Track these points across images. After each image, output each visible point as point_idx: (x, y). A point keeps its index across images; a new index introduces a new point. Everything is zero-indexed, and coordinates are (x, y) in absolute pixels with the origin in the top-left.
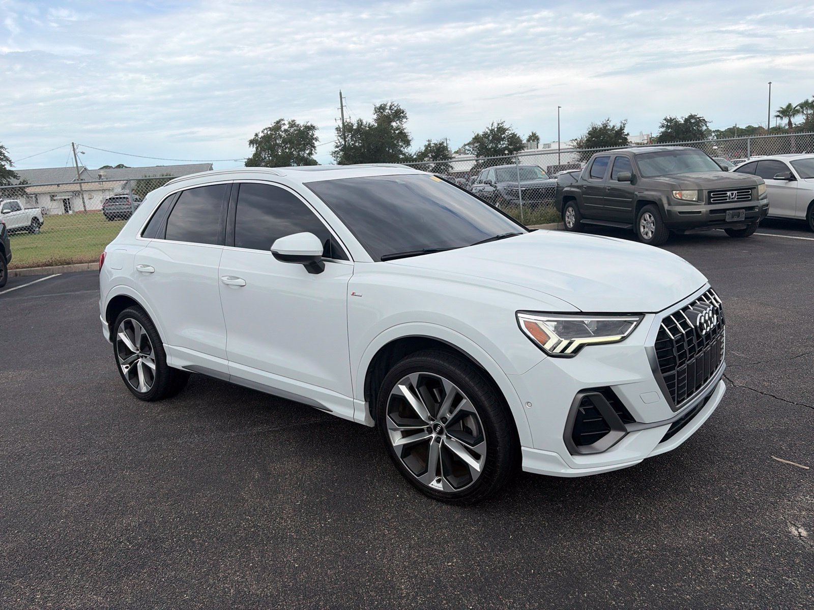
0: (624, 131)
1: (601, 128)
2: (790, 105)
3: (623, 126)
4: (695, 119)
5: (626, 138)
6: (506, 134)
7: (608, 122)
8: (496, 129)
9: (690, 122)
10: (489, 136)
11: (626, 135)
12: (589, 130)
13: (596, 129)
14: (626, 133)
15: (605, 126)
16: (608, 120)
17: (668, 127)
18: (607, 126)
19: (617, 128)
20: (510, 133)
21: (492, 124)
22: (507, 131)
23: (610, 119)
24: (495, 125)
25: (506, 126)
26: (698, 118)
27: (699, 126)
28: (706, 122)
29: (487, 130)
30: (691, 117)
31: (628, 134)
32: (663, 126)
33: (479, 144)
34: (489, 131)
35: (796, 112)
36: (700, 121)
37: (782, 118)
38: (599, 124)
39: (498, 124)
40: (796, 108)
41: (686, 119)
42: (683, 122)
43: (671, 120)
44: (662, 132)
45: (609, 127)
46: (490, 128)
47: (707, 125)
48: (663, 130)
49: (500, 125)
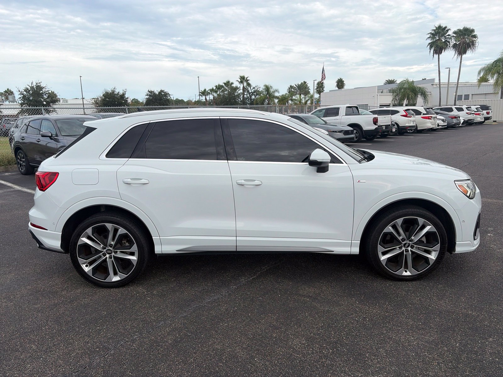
0: (125, 96)
1: (111, 93)
2: (205, 89)
3: (124, 93)
4: (164, 92)
5: (127, 100)
6: (44, 91)
7: (115, 89)
8: (35, 87)
9: (162, 94)
10: (29, 91)
11: (126, 98)
12: (103, 93)
13: (108, 93)
14: (127, 97)
15: (113, 92)
16: (115, 88)
17: (150, 95)
18: (114, 92)
19: (121, 93)
20: (46, 90)
21: (32, 83)
22: (44, 89)
23: (116, 88)
24: (34, 84)
25: (42, 85)
26: (165, 92)
27: (166, 97)
28: (170, 95)
29: (27, 87)
30: (162, 91)
31: (127, 98)
32: (147, 95)
33: (22, 96)
34: (29, 88)
35: (208, 94)
36: (166, 94)
37: (202, 96)
38: (109, 90)
39: (37, 84)
40: (208, 92)
41: (159, 92)
42: (158, 94)
43: (151, 92)
44: (147, 98)
45: (115, 93)
46: (31, 86)
47: (171, 96)
48: (147, 97)
49: (38, 84)
